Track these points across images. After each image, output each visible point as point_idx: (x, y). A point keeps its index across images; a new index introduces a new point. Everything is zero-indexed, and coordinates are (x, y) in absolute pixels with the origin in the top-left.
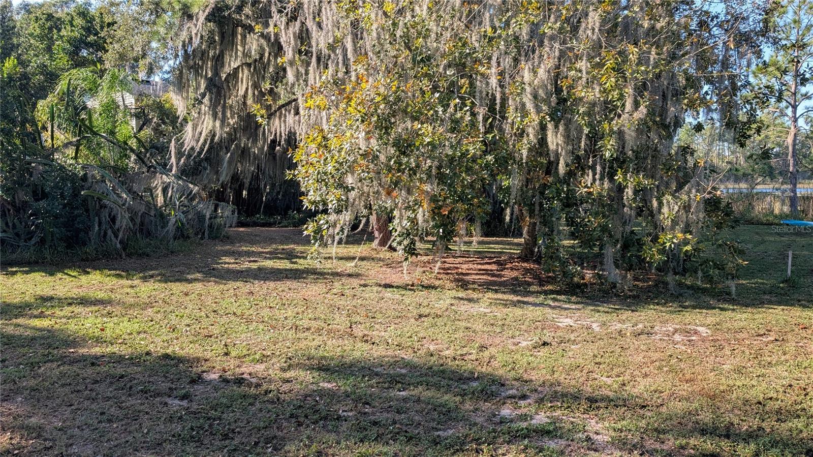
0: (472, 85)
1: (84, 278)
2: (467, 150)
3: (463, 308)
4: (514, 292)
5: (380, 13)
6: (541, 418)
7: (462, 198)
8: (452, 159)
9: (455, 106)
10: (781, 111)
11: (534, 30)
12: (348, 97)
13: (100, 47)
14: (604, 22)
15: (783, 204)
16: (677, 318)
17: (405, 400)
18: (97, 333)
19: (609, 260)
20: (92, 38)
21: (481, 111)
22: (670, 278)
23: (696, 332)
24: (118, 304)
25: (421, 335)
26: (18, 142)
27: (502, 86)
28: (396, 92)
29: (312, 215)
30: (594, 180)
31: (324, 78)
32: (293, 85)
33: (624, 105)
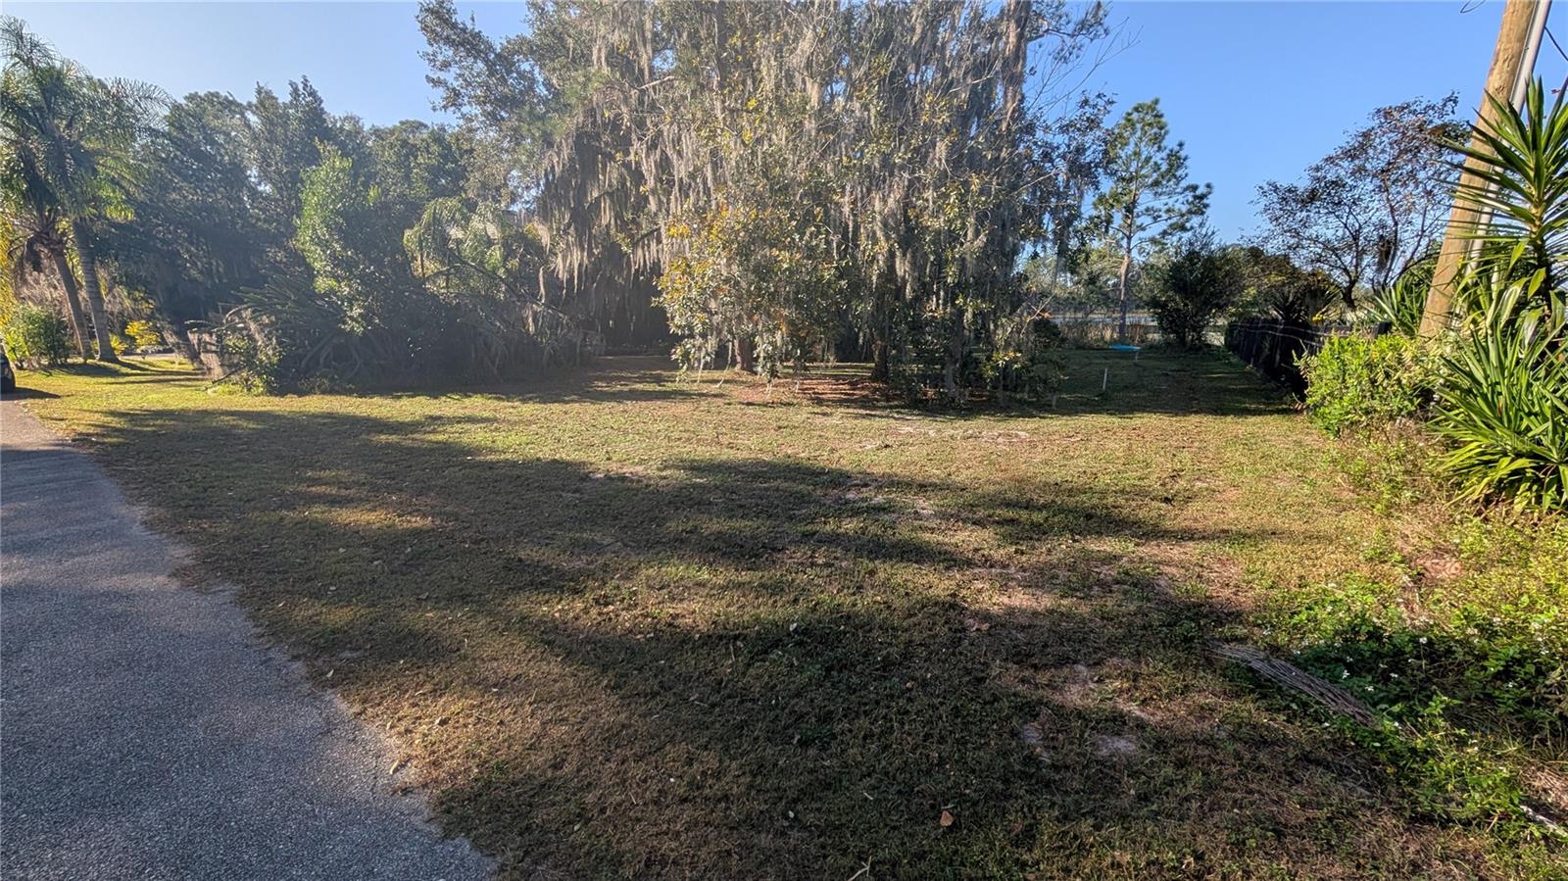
0: (826, 212)
1: (467, 400)
2: (823, 276)
3: (817, 421)
4: (865, 408)
5: (739, 141)
6: (880, 499)
7: (818, 321)
8: (808, 285)
9: (811, 234)
10: (1117, 243)
11: (886, 162)
12: (709, 225)
13: (460, 175)
14: (950, 153)
15: (1113, 330)
16: (1003, 425)
17: (766, 489)
18: (489, 444)
19: (949, 380)
20: (450, 165)
21: (835, 239)
22: (999, 394)
23: (1017, 436)
24: (504, 421)
25: (779, 442)
26: (389, 271)
27: (855, 215)
28: (754, 220)
29: (677, 339)
30: (938, 305)
31: (685, 206)
32: (656, 214)
33: (966, 235)
